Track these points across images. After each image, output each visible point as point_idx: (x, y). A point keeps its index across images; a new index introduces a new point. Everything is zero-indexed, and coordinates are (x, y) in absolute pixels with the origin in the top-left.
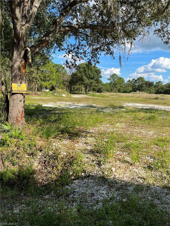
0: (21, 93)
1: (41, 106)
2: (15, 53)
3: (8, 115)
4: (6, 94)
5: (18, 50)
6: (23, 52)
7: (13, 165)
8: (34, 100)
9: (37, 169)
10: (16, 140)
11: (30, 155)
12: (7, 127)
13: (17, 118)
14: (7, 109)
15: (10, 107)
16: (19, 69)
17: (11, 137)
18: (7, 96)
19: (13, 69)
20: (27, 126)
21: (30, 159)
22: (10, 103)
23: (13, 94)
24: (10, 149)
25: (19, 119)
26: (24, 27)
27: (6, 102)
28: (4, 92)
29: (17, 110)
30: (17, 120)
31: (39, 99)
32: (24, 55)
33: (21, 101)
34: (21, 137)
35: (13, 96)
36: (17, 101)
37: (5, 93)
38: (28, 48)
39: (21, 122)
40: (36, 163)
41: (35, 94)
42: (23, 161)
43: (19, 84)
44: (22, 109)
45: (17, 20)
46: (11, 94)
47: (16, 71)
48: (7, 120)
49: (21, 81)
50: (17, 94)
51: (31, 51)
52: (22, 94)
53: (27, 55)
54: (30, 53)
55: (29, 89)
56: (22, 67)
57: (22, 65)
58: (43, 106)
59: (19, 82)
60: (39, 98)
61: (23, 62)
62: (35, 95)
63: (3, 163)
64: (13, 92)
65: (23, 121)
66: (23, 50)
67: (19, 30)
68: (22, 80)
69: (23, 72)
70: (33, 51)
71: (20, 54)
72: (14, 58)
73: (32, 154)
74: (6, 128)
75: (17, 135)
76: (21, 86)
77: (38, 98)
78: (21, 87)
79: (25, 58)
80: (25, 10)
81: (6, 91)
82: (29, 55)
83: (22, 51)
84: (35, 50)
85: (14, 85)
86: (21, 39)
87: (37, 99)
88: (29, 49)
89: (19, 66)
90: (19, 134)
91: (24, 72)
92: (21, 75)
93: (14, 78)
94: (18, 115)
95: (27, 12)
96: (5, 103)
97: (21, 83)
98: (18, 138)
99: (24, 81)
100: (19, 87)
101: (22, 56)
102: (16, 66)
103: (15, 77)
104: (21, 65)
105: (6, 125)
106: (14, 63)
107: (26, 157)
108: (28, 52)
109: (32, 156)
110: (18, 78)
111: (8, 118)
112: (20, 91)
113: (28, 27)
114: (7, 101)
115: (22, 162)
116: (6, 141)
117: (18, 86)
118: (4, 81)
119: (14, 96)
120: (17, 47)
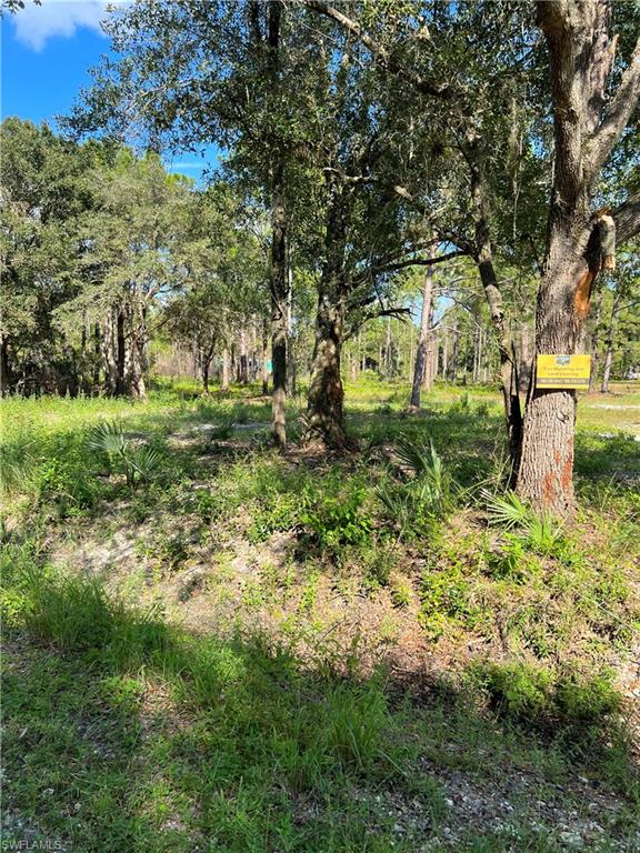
0: (568, 391)
1: (632, 439)
2: (556, 243)
3: (516, 468)
4: (514, 393)
5: (568, 231)
6: (587, 234)
7: (538, 653)
8: (600, 415)
9: (629, 694)
10: (543, 563)
11: (600, 631)
12: (514, 510)
13: (547, 480)
14: (515, 447)
15: (525, 438)
16: (568, 299)
17: (529, 547)
18: (516, 401)
19: (546, 302)
20: (585, 517)
21: (600, 647)
22: (526, 426)
23: (540, 393)
24: (527, 592)
25: (555, 484)
26: (594, 144)
27: (511, 423)
28: (508, 386)
29: (551, 453)
30: (548, 487)
31: (618, 412)
32: (588, 245)
33: (566, 417)
34: (563, 554)
35: (539, 399)
36: (551, 420)
37: (511, 388)
38: (604, 217)
39: (562, 498)
40: (626, 670)
41: (603, 392)
42: (573, 647)
43: (563, 357)
44: (567, 451)
45: (575, 123)
46: (531, 394)
47: (557, 310)
48: (513, 486)
49: (571, 343)
50: (553, 394)
51: (617, 225)
52: (571, 392)
53: (599, 245)
54: (611, 236)
55: (597, 372)
56: (579, 292)
57: (578, 284)
58: (636, 439)
59: (564, 349)
60: (619, 407)
61: (585, 271)
62: (602, 396)
63: (502, 637)
64: (538, 386)
65: (569, 495)
66: (587, 226)
67: (576, 158)
68: (574, 341)
69: (580, 310)
70: (625, 223)
71: (574, 245)
72: (550, 263)
73: (609, 628)
74: (511, 513)
75: (549, 544)
76: (568, 362)
77: (612, 407)
78: (570, 366)
79: (592, 255)
80: (598, 78)
81: (514, 382)
82: (608, 241)
83: (580, 232)
84: (632, 219)
85: (543, 359)
86: (581, 188)
87: (609, 410)
88: (609, 221)
89: (567, 288)
90: (556, 541)
91: (583, 308)
92: (571, 323)
93: (546, 336)
94: (554, 469)
95: (602, 82)
96: (508, 426)
97: (571, 351)
98: (552, 558)
99: (582, 345)
100: (560, 366)
101: (580, 251)
102: (556, 290)
103: (551, 329)
104: (574, 286)
105: (511, 503)
106: (551, 282)
107: (583, 635)
108: (606, 232)
109: (607, 637)
110: (561, 334)
111: (517, 477)
112: (564, 383)
113: (612, 136)
114: (516, 420)
115: (569, 651)
116: (513, 562)
117: (558, 362)
118: (509, 349)
119: (543, 401)
120: (566, 220)
